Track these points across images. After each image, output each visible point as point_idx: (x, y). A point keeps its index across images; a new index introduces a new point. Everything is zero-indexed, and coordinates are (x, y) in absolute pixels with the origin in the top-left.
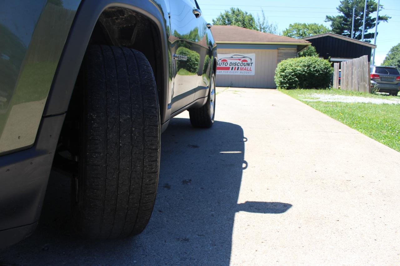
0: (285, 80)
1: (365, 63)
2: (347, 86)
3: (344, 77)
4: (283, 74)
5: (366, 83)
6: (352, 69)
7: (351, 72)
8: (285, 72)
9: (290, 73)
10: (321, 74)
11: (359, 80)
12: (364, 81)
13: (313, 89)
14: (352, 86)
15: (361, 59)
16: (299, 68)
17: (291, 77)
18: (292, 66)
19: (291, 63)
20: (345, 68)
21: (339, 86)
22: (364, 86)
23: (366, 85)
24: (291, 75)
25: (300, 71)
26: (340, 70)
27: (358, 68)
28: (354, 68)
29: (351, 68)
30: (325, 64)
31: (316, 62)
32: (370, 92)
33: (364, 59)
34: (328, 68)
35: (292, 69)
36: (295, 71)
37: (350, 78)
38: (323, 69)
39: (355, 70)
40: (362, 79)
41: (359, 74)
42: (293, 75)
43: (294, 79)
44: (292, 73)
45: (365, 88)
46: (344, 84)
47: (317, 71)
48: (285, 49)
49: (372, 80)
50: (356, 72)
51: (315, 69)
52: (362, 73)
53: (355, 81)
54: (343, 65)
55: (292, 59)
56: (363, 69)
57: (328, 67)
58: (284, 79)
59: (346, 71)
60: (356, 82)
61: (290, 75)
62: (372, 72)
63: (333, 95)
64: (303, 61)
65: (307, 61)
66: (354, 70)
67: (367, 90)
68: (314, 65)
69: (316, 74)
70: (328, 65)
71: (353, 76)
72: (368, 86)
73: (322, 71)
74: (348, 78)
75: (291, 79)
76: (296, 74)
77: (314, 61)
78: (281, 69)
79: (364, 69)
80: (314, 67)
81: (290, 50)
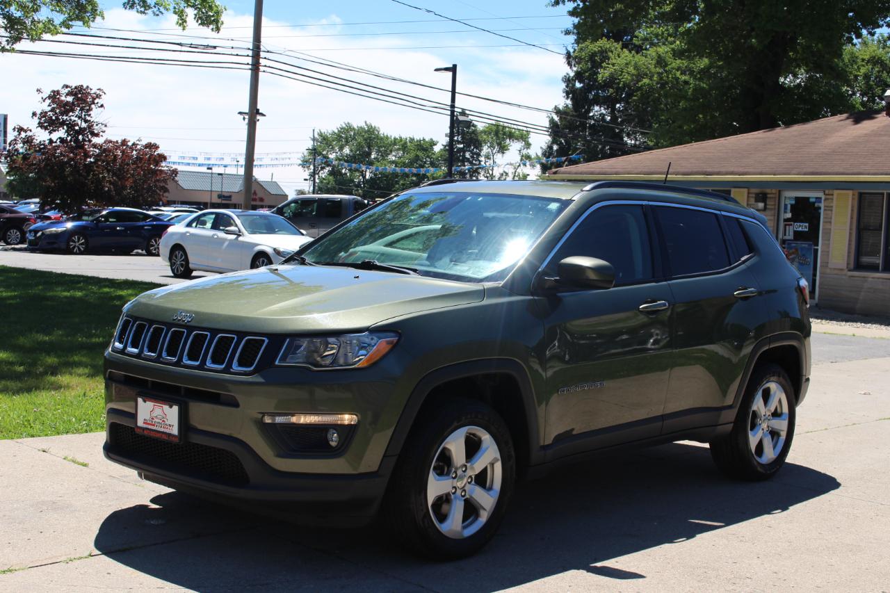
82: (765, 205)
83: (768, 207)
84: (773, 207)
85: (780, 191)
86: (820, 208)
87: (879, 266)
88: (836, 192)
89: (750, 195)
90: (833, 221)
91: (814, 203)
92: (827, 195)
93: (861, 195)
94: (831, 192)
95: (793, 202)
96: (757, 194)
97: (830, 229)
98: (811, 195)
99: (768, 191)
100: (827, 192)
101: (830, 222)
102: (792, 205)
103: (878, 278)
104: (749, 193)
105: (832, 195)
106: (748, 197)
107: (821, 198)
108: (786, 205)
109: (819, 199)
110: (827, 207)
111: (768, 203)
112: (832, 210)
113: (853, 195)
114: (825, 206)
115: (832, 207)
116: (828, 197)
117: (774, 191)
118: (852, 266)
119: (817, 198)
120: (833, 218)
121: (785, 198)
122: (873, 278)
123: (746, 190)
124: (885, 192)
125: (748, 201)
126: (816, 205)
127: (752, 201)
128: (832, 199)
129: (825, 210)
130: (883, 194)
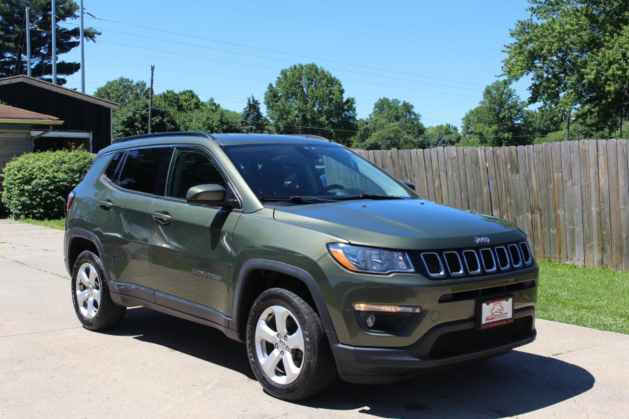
0: (34, 200)
4: (26, 187)
8: (34, 183)
9: (45, 185)
16: (61, 175)
17: (47, 195)
18: (45, 172)
24: (49, 190)
25: (64, 180)
35: (47, 178)
36: (55, 182)
42: (51, 191)
43: (55, 198)
44: (50, 185)
58: (31, 199)
61: (45, 190)
75: (47, 197)
76: (57, 188)
78: (19, 179)
81: (15, 133)
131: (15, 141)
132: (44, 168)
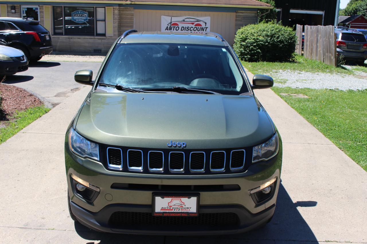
0: (246, 50)
1: (331, 34)
2: (311, 54)
3: (308, 43)
4: (244, 43)
5: (332, 55)
6: (317, 36)
7: (316, 39)
8: (246, 41)
9: (252, 43)
10: (285, 45)
11: (325, 50)
12: (330, 52)
13: (277, 62)
14: (317, 55)
15: (327, 28)
16: (261, 38)
17: (252, 48)
18: (253, 35)
19: (253, 31)
20: (309, 33)
21: (303, 52)
22: (330, 57)
23: (332, 58)
24: (253, 46)
25: (262, 41)
26: (303, 34)
27: (324, 38)
28: (320, 36)
29: (315, 35)
30: (290, 34)
31: (279, 31)
32: (336, 65)
33: (330, 29)
34: (293, 38)
35: (254, 39)
36: (257, 42)
37: (315, 46)
38: (287, 39)
39: (321, 38)
40: (327, 50)
41: (325, 43)
42: (255, 46)
43: (256, 50)
44: (254, 43)
45: (331, 60)
46: (308, 51)
47: (281, 42)
48: (244, 13)
49: (338, 47)
50: (321, 40)
51: (279, 40)
52: (328, 43)
53: (320, 49)
54: (307, 29)
55: (253, 25)
56: (329, 39)
57: (292, 36)
58: (245, 50)
59: (311, 37)
60: (321, 52)
61: (252, 45)
62: (338, 39)
63: (299, 73)
64: (266, 29)
65: (270, 29)
66: (319, 38)
67: (333, 63)
68: (278, 35)
69: (280, 45)
70: (292, 34)
71: (318, 45)
72: (334, 59)
73: (286, 42)
74: (312, 45)
75: (252, 50)
76: (258, 45)
77: (277, 30)
78: (241, 38)
79: (331, 40)
80: (278, 38)
81: (249, 13)
82: (15, 11)
83: (16, 12)
84: (19, 12)
85: (20, 5)
86: (37, 12)
87: (63, 33)
88: (44, 6)
89: (8, 7)
90: (44, 17)
91: (35, 10)
92: (40, 7)
93: (53, 7)
94: (42, 6)
95: (26, 10)
96: (12, 7)
97: (43, 20)
98: (34, 7)
99: (16, 5)
100: (40, 6)
101: (43, 17)
102: (26, 11)
103: (64, 38)
104: (7, 6)
105: (43, 7)
106: (7, 8)
107: (37, 8)
108: (23, 11)
109: (37, 9)
110: (41, 11)
111: (16, 10)
112: (43, 13)
113: (51, 7)
114: (40, 11)
115: (43, 11)
116: (41, 8)
117: (18, 5)
118: (53, 34)
119: (36, 8)
120: (44, 15)
121: (23, 8)
122: (62, 38)
123: (6, 5)
124: (63, 6)
125: (7, 9)
126: (36, 11)
127: (9, 9)
128: (43, 9)
129: (40, 13)
130: (62, 7)
131: (248, 17)
132: (253, 33)
